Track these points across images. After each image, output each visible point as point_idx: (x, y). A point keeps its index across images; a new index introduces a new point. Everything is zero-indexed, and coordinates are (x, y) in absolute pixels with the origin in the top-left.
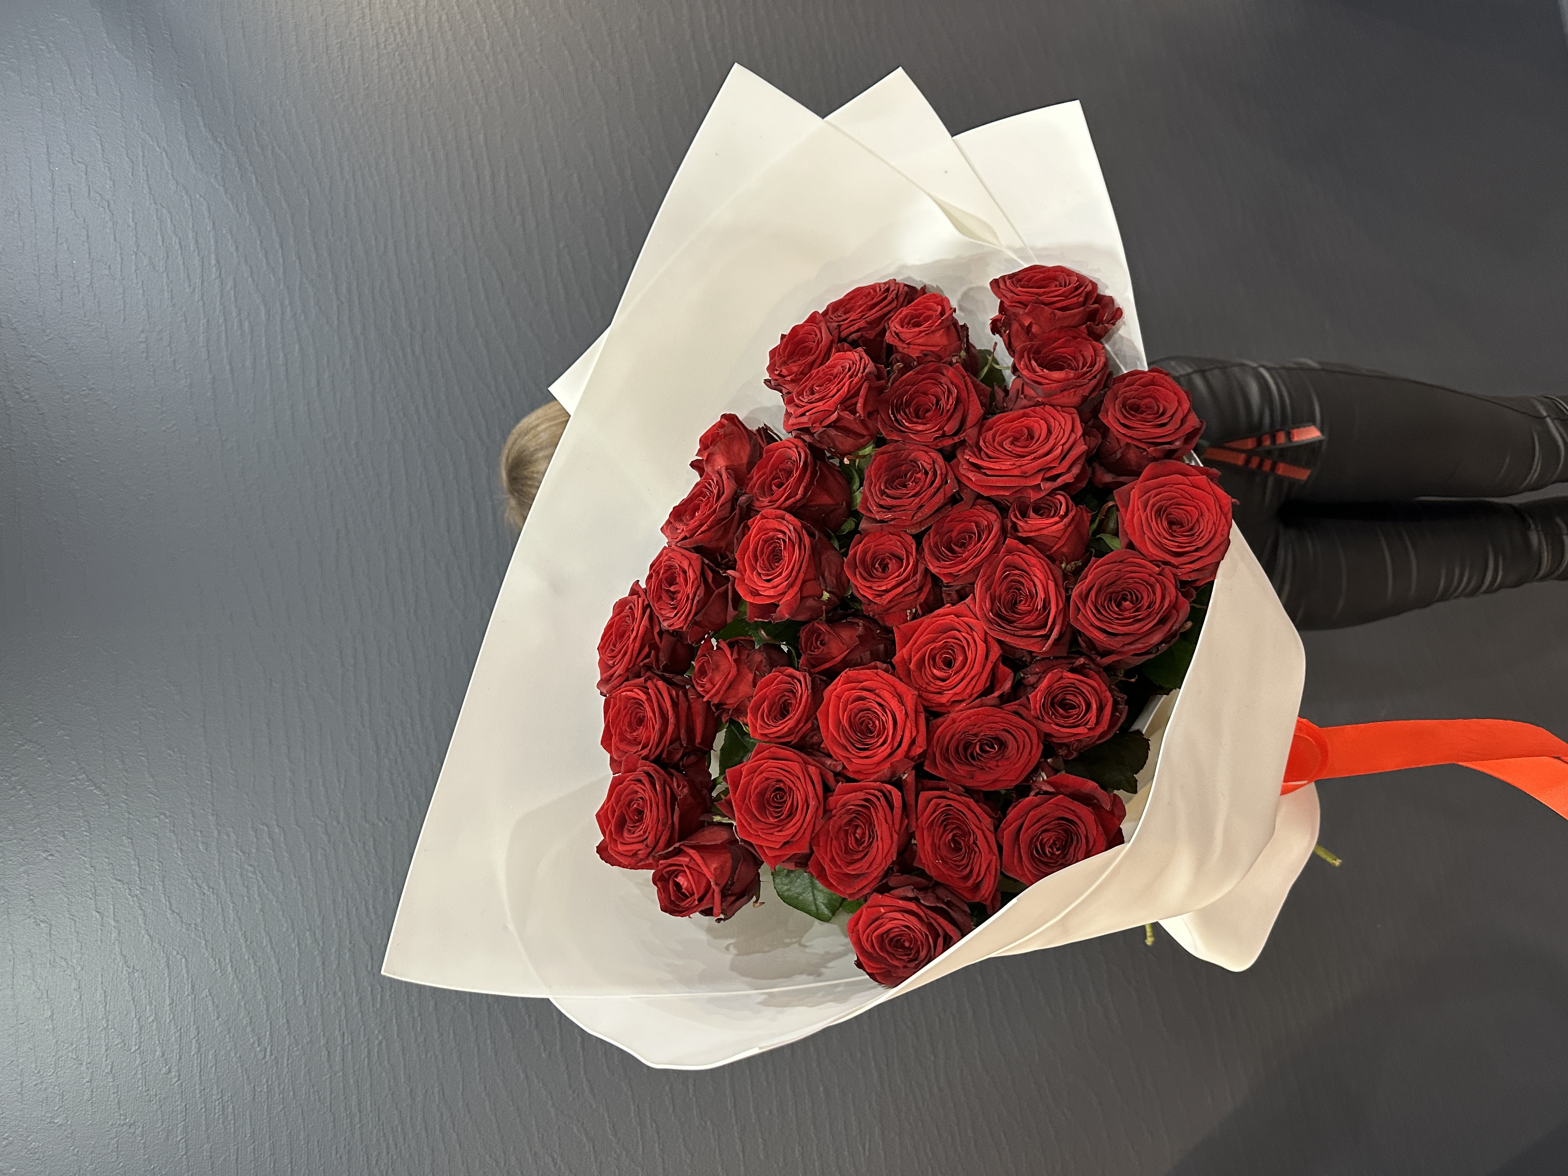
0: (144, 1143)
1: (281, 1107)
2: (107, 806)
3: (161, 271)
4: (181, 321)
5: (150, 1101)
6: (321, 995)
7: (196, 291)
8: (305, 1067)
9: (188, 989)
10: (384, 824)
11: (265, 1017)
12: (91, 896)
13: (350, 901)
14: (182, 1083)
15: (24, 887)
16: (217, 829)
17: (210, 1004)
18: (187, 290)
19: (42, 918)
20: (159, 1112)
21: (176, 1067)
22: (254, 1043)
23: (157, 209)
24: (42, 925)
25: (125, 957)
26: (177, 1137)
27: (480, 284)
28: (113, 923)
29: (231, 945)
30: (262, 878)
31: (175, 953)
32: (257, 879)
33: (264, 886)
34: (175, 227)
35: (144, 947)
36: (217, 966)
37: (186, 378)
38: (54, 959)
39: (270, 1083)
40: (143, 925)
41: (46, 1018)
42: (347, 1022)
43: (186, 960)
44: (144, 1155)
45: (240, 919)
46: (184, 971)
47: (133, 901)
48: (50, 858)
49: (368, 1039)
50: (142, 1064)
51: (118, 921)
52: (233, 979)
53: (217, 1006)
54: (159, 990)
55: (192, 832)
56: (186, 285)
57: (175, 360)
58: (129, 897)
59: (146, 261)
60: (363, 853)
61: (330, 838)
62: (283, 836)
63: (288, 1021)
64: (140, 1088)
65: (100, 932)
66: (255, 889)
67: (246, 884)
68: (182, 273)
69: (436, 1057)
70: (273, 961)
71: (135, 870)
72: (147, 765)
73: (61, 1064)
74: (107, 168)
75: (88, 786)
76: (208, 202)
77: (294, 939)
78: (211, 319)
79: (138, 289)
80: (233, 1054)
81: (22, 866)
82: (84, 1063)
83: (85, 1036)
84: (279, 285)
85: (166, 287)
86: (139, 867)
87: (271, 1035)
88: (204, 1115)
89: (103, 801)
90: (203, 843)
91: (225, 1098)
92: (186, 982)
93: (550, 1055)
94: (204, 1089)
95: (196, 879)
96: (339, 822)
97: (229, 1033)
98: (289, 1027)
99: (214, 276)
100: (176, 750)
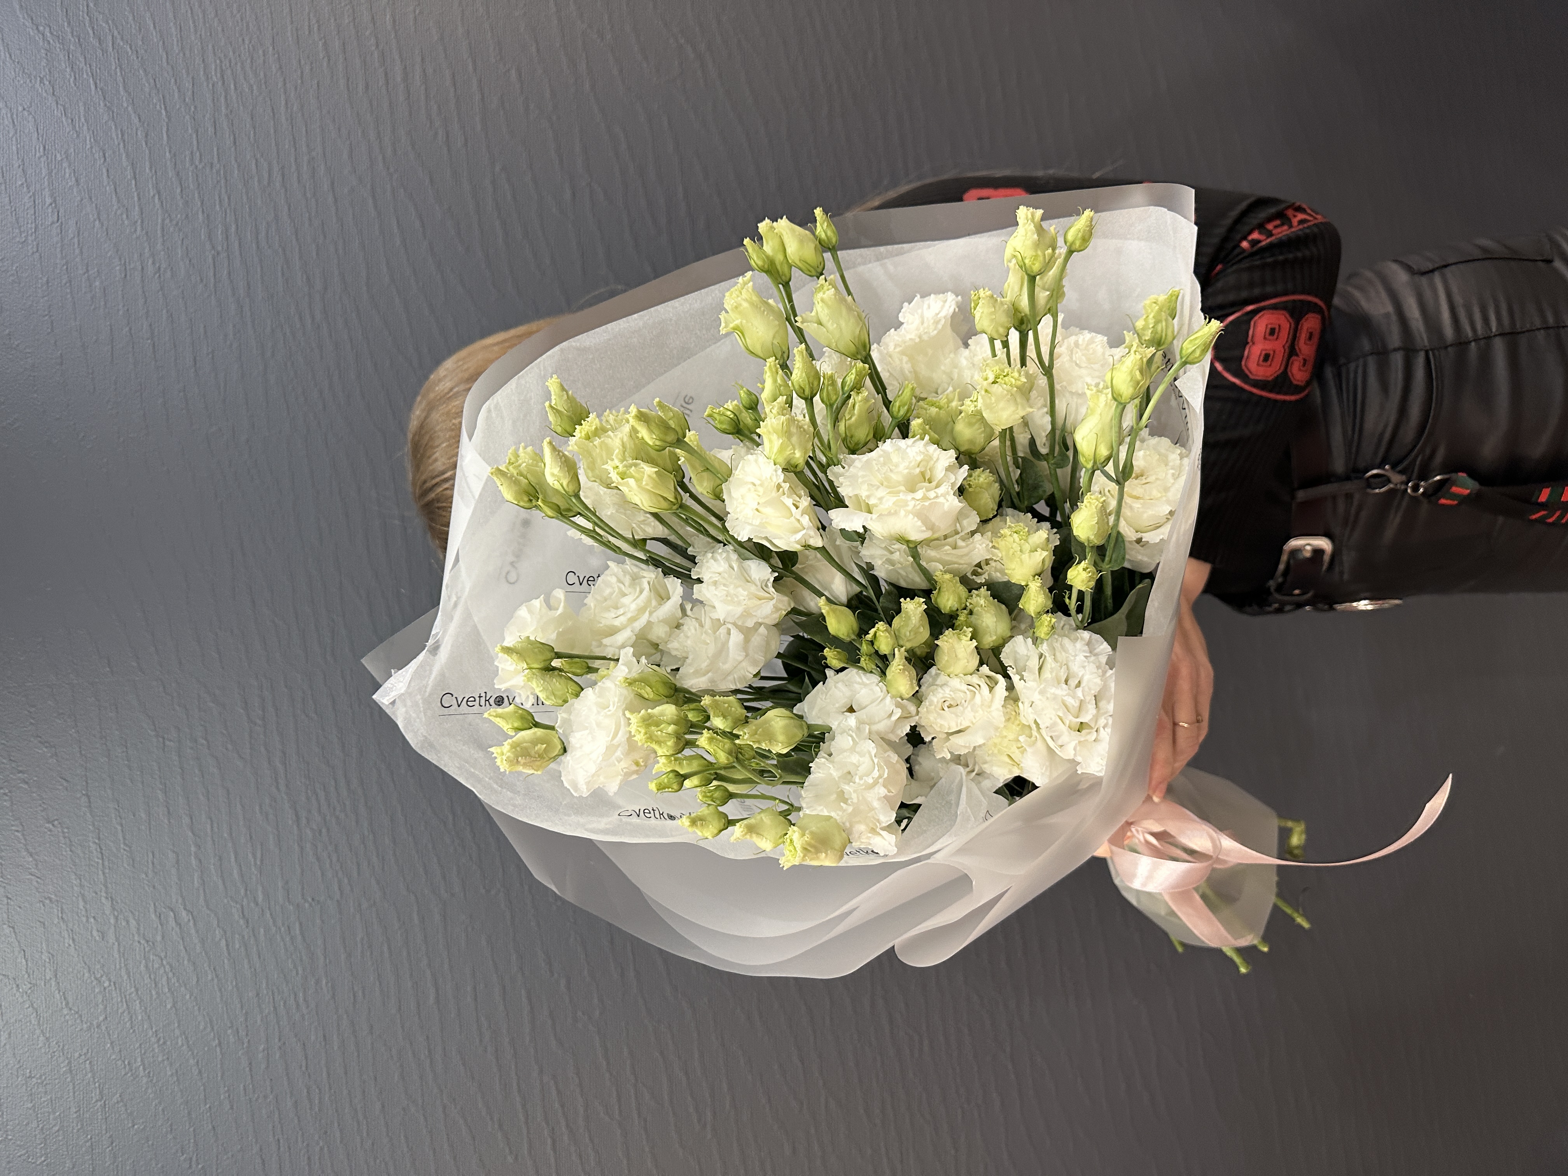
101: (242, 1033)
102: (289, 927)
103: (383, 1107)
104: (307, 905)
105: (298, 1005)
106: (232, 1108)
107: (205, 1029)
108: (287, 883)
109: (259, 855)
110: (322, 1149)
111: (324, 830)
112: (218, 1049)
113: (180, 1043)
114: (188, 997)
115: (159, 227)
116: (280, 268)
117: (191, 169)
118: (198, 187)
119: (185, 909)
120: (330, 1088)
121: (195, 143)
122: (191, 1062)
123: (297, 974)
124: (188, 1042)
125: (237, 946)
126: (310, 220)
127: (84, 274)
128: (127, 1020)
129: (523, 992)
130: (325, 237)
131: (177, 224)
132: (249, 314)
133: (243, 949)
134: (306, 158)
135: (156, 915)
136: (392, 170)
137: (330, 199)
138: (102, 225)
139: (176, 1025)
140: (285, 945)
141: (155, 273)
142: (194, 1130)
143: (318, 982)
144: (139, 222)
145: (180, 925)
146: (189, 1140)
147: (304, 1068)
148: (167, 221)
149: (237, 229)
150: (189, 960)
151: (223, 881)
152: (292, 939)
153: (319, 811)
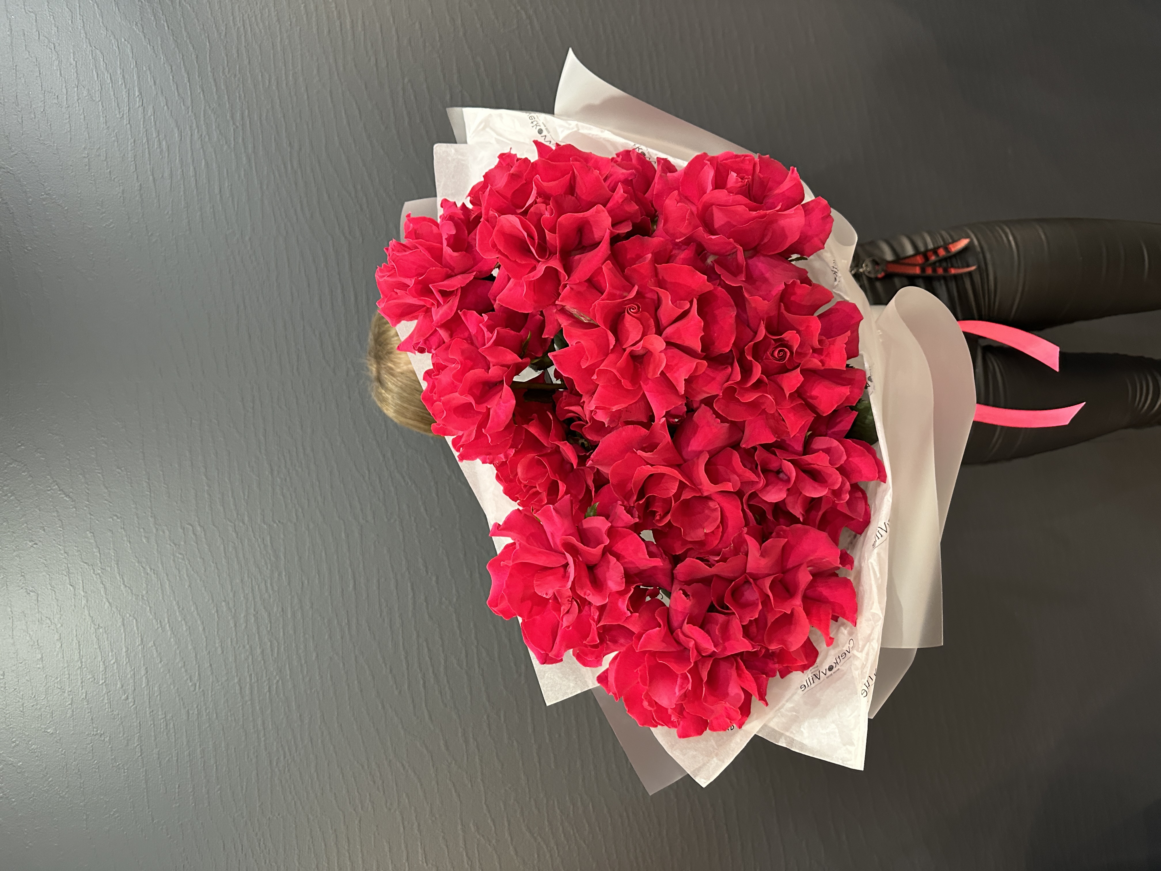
0: (111, 747)
1: (207, 725)
2: (74, 509)
3: (97, 100)
4: (114, 141)
5: (114, 719)
6: (235, 647)
7: (125, 116)
8: (225, 697)
9: (138, 642)
10: (277, 525)
11: (194, 662)
12: (66, 574)
13: (253, 582)
14: (136, 707)
15: (17, 567)
16: (156, 528)
17: (155, 652)
18: (118, 116)
19: (31, 589)
20: (121, 726)
21: (132, 696)
22: (187, 679)
23: (92, 51)
24: (32, 594)
25: (92, 617)
26: (134, 744)
27: (343, 111)
28: (83, 594)
29: (168, 610)
30: (189, 564)
31: (128, 615)
32: (185, 564)
33: (190, 569)
34: (106, 65)
35: (106, 610)
36: (159, 625)
37: (120, 186)
38: (41, 618)
39: (199, 707)
40: (104, 595)
41: (38, 659)
42: (253, 667)
43: (136, 620)
44: (112, 756)
45: (174, 593)
46: (135, 628)
47: (96, 578)
48: (35, 546)
49: (269, 679)
50: (108, 693)
51: (86, 592)
52: (171, 634)
53: (160, 653)
54: (117, 641)
55: (137, 529)
56: (117, 112)
57: (110, 172)
58: (94, 575)
59: (85, 93)
60: (262, 546)
61: (237, 535)
62: (203, 532)
63: (211, 665)
64: (107, 710)
65: (73, 599)
66: (185, 571)
67: (177, 567)
68: (113, 103)
69: (318, 693)
70: (199, 622)
71: (97, 555)
72: (102, 479)
73: (50, 691)
74: (52, 17)
75: (60, 494)
76: (131, 45)
77: (214, 607)
78: (137, 139)
79: (81, 115)
80: (172, 687)
81: (14, 551)
82: (66, 692)
83: (67, 673)
84: (188, 112)
85: (101, 113)
86: (100, 554)
87: (199, 674)
88: (153, 729)
89: (71, 505)
90: (145, 537)
91: (168, 718)
92: (136, 635)
93: (400, 692)
94: (153, 711)
95: (141, 563)
96: (244, 523)
97: (169, 672)
98: (212, 669)
99: (138, 105)
100: (123, 469)
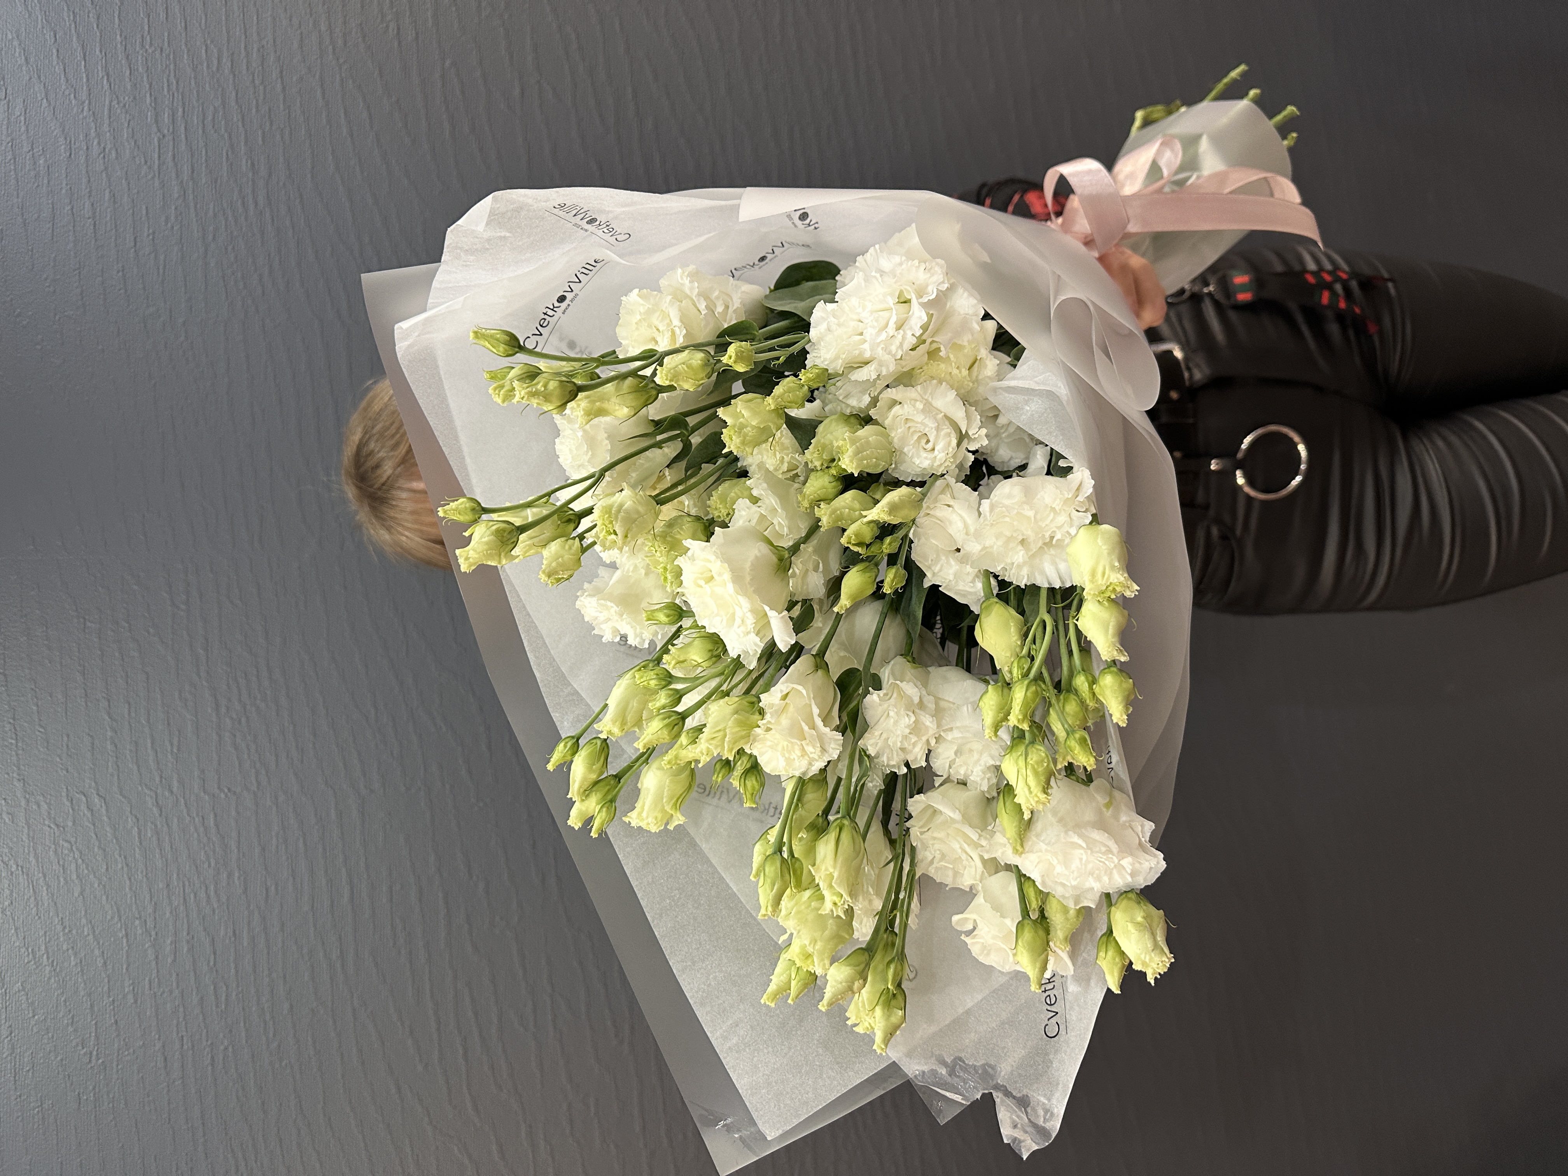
101: (150, 924)
102: (203, 818)
103: (291, 1006)
104: (223, 796)
105: (208, 897)
106: (136, 1002)
107: (112, 918)
108: (203, 771)
109: (176, 742)
110: (226, 1049)
111: (243, 720)
112: (125, 941)
113: (86, 933)
114: (96, 885)
115: (106, 108)
116: (225, 154)
117: (141, 52)
118: (147, 71)
119: (98, 794)
120: (238, 986)
121: (146, 27)
122: (97, 952)
123: (209, 866)
124: (94, 932)
125: (149, 835)
126: (257, 107)
127: (30, 151)
128: (32, 906)
129: (440, 895)
130: (271, 124)
131: (125, 105)
132: (191, 197)
133: (155, 839)
134: (255, 46)
135: (68, 800)
136: (341, 61)
137: (279, 87)
138: (50, 104)
139: (83, 913)
140: (199, 835)
141: (99, 154)
142: (96, 1024)
143: (230, 875)
144: (87, 102)
145: (92, 810)
146: (90, 1033)
147: (212, 963)
148: (115, 103)
149: (184, 112)
150: (99, 847)
151: (138, 767)
152: (206, 829)
153: (240, 701)
